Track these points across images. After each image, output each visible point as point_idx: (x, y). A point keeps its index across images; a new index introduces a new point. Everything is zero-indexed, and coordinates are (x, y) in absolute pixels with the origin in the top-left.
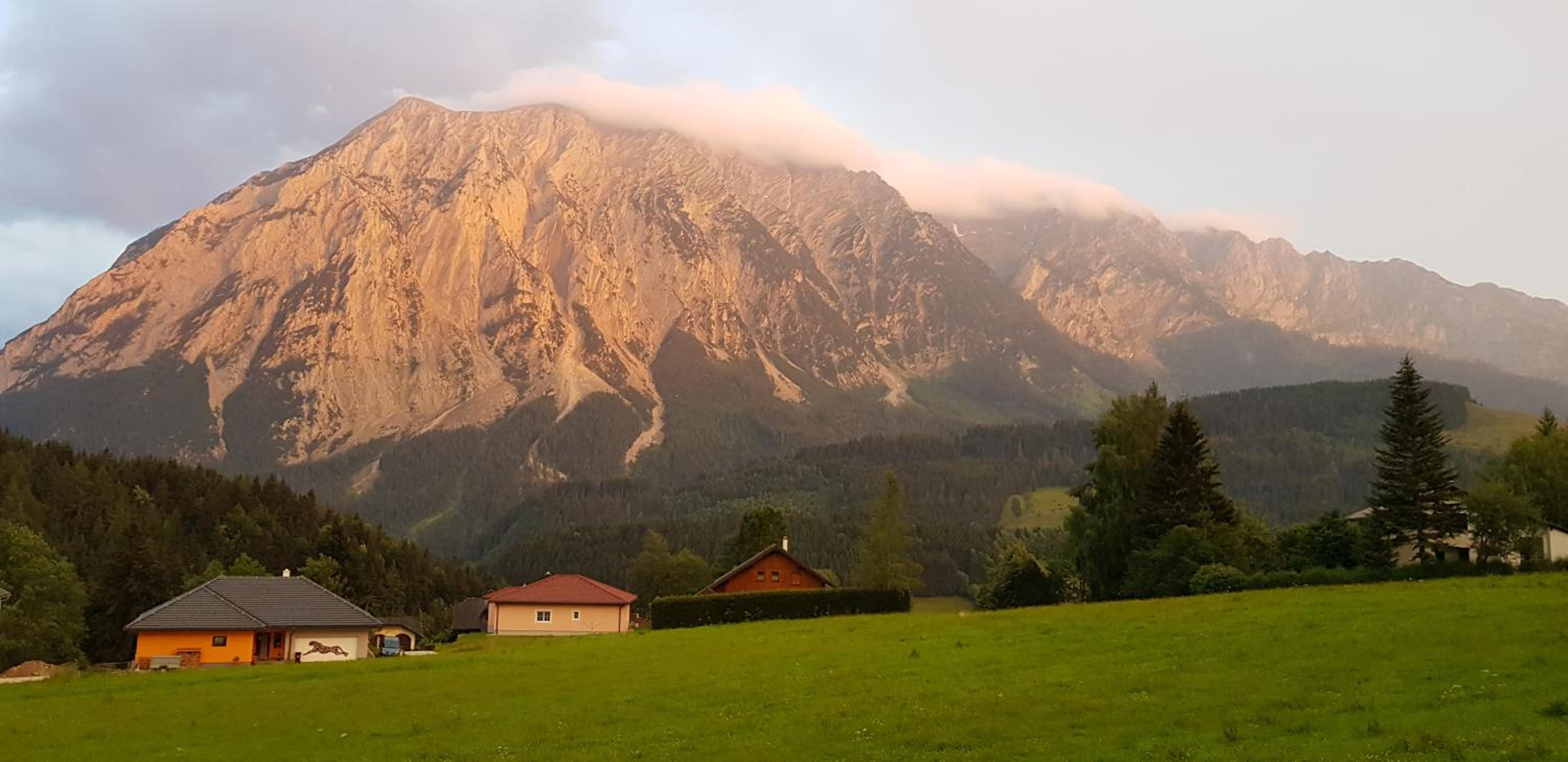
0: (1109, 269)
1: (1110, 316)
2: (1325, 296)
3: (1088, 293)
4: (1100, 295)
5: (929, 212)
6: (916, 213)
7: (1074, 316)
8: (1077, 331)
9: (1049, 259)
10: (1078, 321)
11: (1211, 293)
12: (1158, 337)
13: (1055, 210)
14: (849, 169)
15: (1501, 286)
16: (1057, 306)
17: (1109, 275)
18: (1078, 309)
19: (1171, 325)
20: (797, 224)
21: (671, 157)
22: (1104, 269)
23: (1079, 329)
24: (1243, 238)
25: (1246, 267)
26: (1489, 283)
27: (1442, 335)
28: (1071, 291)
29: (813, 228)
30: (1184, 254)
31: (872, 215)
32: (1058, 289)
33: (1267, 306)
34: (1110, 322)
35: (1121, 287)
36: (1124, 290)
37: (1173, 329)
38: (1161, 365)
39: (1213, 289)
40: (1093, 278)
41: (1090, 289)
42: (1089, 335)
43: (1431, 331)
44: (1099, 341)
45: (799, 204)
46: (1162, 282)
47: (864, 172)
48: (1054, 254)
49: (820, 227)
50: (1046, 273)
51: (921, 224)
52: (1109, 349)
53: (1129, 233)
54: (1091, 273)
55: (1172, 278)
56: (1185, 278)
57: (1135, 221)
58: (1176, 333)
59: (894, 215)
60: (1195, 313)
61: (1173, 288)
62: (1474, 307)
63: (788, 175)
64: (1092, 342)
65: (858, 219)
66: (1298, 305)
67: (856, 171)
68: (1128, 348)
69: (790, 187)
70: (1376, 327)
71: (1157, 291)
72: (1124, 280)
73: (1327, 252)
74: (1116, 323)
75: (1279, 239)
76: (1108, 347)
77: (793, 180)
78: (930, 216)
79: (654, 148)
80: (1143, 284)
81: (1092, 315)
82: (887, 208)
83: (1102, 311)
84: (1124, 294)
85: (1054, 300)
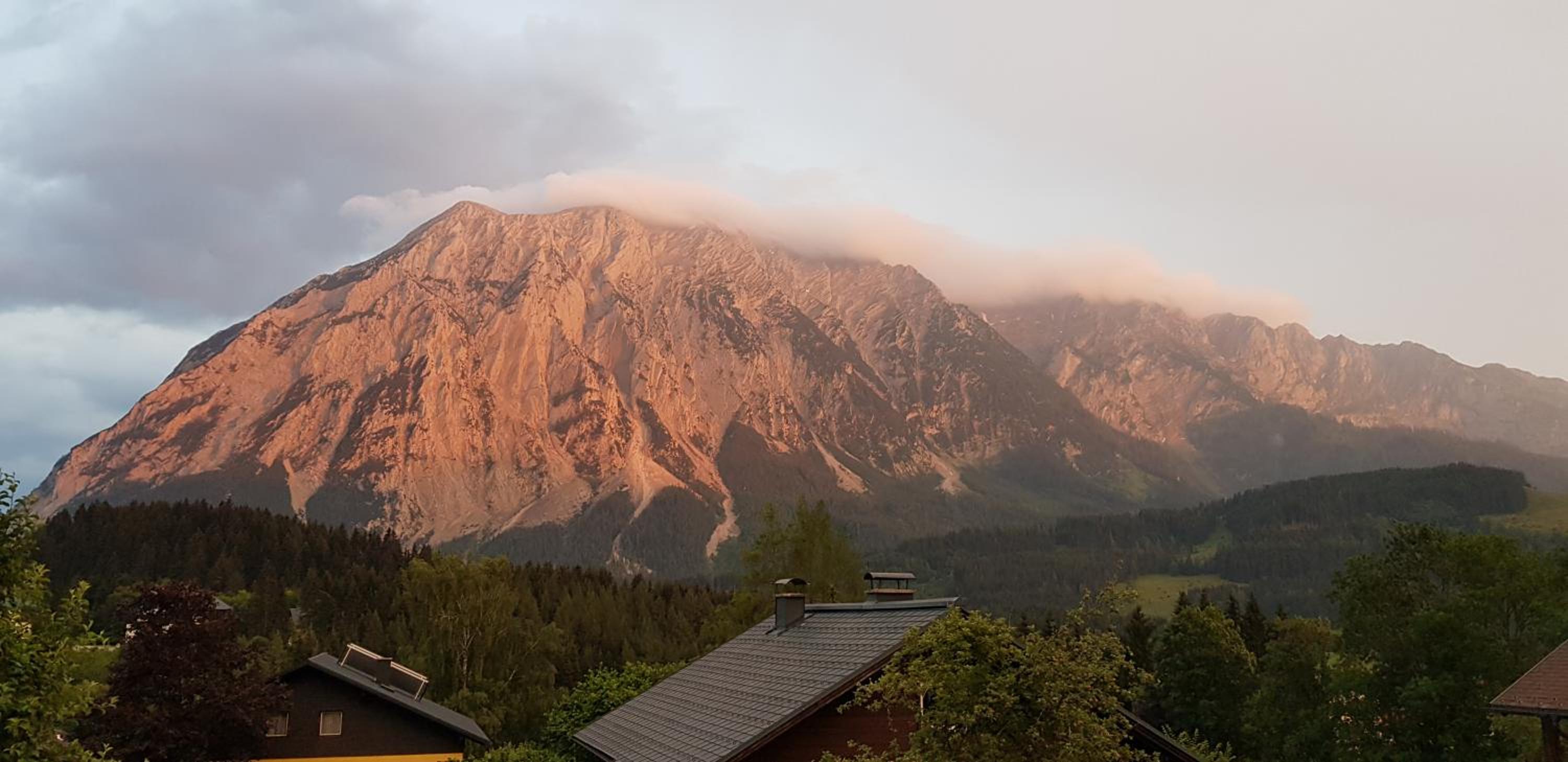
0: (1137, 357)
1: (1141, 401)
2: (1342, 379)
3: (1119, 380)
4: (1131, 381)
5: (966, 304)
6: (953, 305)
7: (1107, 403)
8: (1111, 417)
9: (1079, 347)
10: (1111, 407)
11: (1235, 378)
12: (1188, 421)
13: (1081, 300)
14: (886, 263)
15: (1508, 367)
16: (1091, 393)
17: (1138, 362)
18: (1111, 395)
19: (1200, 410)
20: (840, 317)
21: (718, 255)
22: (1133, 356)
23: (1113, 416)
24: (1261, 323)
25: (1266, 351)
26: (1497, 364)
27: (1455, 415)
28: (1103, 378)
29: (855, 321)
30: (1205, 340)
31: (912, 308)
32: (1091, 376)
33: (1289, 389)
34: (1143, 408)
35: (1149, 374)
36: (1153, 377)
37: (1202, 414)
38: (1194, 449)
39: (1236, 374)
40: (1123, 365)
41: (1121, 375)
42: (1123, 421)
43: (1444, 412)
44: (1132, 426)
45: (839, 297)
46: (1189, 368)
47: (901, 266)
48: (1084, 342)
49: (862, 320)
50: (1078, 361)
51: (960, 315)
52: (1143, 434)
53: (1154, 321)
54: (1121, 360)
55: (1198, 364)
56: (1210, 363)
57: (1157, 309)
58: (1206, 417)
59: (933, 307)
60: (1223, 398)
61: (1200, 374)
62: (1485, 387)
63: (827, 269)
64: (1126, 427)
65: (898, 312)
66: (1317, 389)
67: (893, 265)
68: (1161, 433)
69: (828, 281)
70: (1392, 408)
71: (1185, 376)
72: (1153, 367)
73: (1341, 336)
74: (1147, 408)
75: (1294, 324)
76: (1141, 431)
77: (832, 275)
78: (966, 308)
79: (702, 246)
80: (1171, 370)
81: (1124, 400)
82: (925, 301)
83: (1133, 397)
84: (1153, 380)
85: (1088, 388)
